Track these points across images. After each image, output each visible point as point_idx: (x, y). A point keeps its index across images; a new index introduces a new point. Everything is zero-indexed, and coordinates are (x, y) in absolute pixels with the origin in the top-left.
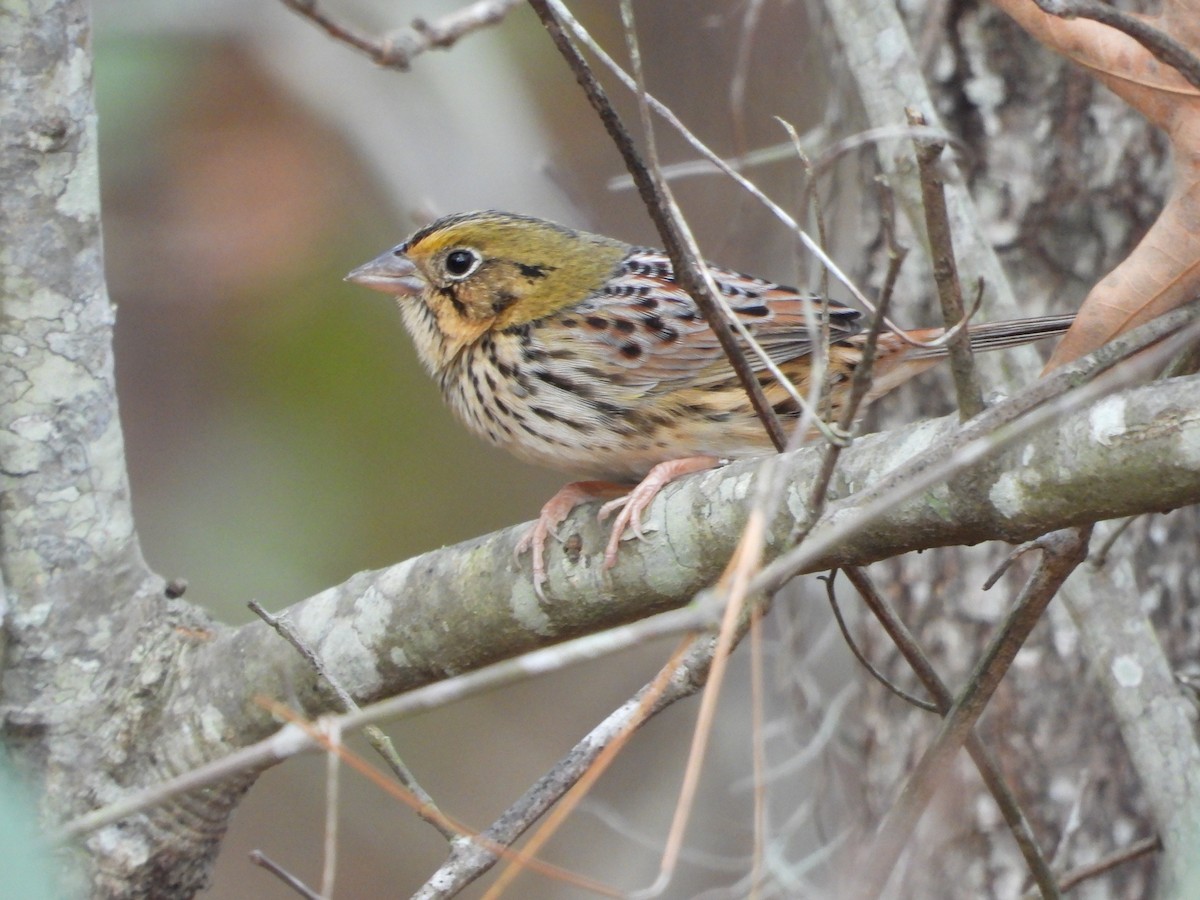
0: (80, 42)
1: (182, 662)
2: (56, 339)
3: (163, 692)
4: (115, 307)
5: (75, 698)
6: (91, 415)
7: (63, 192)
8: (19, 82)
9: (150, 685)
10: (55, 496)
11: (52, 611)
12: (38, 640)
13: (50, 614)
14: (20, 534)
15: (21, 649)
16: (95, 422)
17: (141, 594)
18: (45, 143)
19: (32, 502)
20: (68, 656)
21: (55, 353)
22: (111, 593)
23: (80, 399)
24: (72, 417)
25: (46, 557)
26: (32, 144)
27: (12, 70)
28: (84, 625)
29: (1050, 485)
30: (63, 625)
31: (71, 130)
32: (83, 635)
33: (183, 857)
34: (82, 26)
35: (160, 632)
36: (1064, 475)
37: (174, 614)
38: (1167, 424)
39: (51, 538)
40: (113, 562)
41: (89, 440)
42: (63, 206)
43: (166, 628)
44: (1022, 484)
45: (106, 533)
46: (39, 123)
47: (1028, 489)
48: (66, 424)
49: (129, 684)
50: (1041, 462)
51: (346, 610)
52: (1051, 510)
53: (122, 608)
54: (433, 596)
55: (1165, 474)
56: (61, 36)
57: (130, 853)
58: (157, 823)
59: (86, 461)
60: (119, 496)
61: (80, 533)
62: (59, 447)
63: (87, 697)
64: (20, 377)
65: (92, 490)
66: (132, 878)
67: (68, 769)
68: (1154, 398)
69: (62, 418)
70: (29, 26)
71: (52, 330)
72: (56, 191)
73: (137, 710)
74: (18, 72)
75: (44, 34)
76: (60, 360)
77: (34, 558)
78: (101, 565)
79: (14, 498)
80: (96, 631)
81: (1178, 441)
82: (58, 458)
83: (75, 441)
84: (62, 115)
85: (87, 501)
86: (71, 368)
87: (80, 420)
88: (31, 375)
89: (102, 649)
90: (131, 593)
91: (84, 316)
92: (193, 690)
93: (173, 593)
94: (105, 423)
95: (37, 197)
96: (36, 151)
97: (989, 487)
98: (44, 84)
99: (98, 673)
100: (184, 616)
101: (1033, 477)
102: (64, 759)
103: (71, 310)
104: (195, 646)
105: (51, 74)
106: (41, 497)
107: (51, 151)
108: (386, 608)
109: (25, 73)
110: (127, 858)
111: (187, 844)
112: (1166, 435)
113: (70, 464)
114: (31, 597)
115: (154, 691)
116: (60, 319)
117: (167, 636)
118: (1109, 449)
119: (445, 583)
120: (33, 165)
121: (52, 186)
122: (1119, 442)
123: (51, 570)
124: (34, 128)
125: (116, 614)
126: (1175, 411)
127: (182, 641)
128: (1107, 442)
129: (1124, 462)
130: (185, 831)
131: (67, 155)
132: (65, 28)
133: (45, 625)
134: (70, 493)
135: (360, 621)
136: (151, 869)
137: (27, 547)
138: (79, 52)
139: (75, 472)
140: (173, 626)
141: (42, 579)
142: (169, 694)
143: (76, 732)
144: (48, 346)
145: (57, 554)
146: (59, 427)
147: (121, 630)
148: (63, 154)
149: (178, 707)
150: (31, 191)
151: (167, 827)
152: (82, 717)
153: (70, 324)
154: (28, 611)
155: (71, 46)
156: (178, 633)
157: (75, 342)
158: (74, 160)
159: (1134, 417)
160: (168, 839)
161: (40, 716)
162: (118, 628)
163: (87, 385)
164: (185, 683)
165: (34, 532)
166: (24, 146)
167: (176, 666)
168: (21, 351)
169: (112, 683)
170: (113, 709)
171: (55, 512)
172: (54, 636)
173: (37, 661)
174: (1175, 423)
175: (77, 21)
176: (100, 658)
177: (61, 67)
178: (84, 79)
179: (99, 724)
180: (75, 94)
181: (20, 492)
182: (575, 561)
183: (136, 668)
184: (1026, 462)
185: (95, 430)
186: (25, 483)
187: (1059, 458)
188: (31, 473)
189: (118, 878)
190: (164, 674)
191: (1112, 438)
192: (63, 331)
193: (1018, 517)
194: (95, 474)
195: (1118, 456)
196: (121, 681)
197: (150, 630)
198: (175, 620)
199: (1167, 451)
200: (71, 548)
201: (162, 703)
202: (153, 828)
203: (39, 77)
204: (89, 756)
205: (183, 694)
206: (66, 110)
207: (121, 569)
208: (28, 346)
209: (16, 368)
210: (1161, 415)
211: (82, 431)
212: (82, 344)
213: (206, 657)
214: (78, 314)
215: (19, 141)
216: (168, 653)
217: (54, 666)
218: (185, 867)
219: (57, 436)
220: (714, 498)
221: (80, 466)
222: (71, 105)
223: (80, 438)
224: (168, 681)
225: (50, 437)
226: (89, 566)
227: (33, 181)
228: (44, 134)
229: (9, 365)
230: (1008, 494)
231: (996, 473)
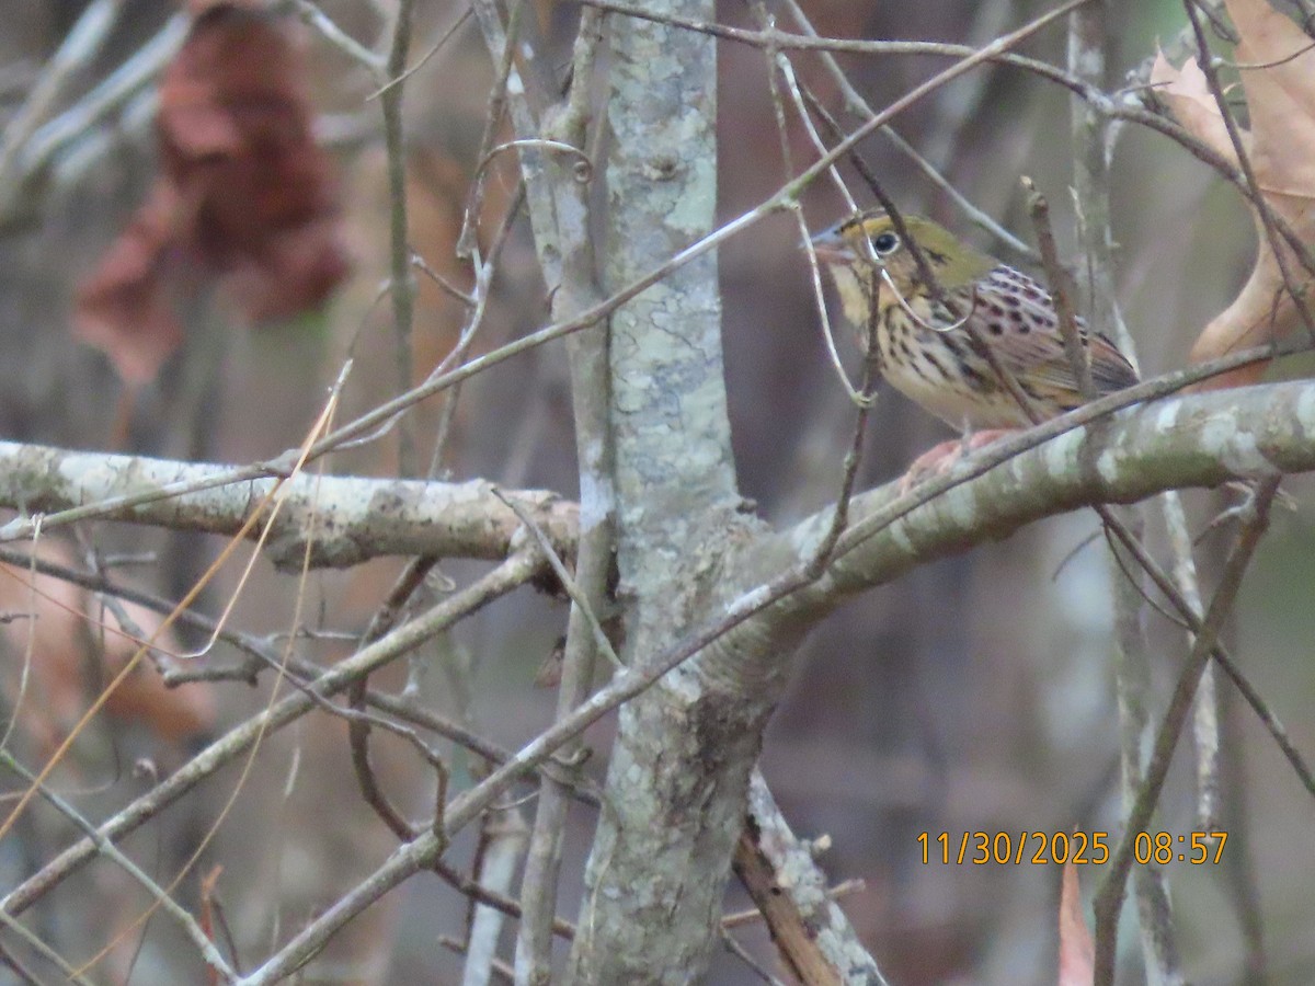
0: (696, 104)
1: (728, 558)
2: (658, 317)
3: (713, 578)
4: (719, 300)
5: (657, 577)
6: (686, 375)
7: (671, 211)
8: (639, 129)
9: (703, 572)
10: (651, 430)
11: (645, 512)
12: (635, 534)
13: (643, 516)
14: (626, 455)
15: (625, 539)
16: (690, 380)
17: (715, 507)
18: (655, 174)
19: (634, 433)
20: (654, 546)
21: (656, 327)
22: (690, 504)
23: (677, 362)
24: (669, 374)
25: (642, 473)
26: (646, 174)
27: (635, 119)
28: (667, 525)
29: (1131, 461)
30: (651, 524)
31: (680, 167)
32: (665, 533)
33: (726, 699)
34: (698, 93)
35: (718, 535)
36: (1138, 453)
37: (737, 524)
38: (1197, 422)
39: (646, 460)
40: (696, 481)
41: (682, 392)
42: (670, 221)
43: (724, 532)
44: (1116, 459)
45: (690, 460)
46: (654, 160)
47: (1119, 463)
48: (663, 379)
49: (691, 570)
50: (1127, 443)
51: (816, 527)
53: (697, 516)
56: (676, 100)
57: (688, 693)
58: (707, 673)
59: (679, 407)
61: (669, 458)
62: (657, 395)
63: (666, 577)
64: (632, 342)
65: (682, 428)
66: (688, 711)
67: (652, 629)
68: (1192, 401)
69: (661, 374)
70: (650, 89)
71: (655, 310)
72: (665, 210)
73: (692, 589)
74: (639, 121)
75: (660, 95)
76: (660, 333)
77: (635, 475)
78: (684, 483)
79: (623, 428)
80: (675, 529)
81: (1201, 435)
82: (655, 403)
83: (670, 392)
84: (673, 155)
85: (678, 438)
86: (670, 339)
87: (676, 377)
88: (638, 341)
89: (680, 545)
90: (707, 505)
91: (683, 304)
92: (733, 578)
93: (741, 509)
94: (700, 383)
95: (648, 213)
96: (648, 179)
97: (1096, 459)
98: (658, 132)
99: (674, 561)
100: (742, 526)
101: (1122, 454)
102: (650, 622)
103: (673, 297)
104: (740, 547)
105: (665, 125)
106: (641, 430)
107: (660, 180)
109: (643, 122)
110: (685, 696)
111: (729, 690)
112: (1196, 430)
113: (664, 409)
114: (632, 501)
115: (705, 576)
116: (664, 303)
117: (723, 538)
120: (647, 189)
121: (662, 206)
122: (1170, 433)
123: (645, 484)
124: (648, 162)
125: (693, 520)
126: (1202, 414)
127: (732, 543)
128: (1164, 432)
129: (1172, 447)
130: (727, 680)
131: (675, 185)
132: (680, 92)
133: (640, 522)
134: (663, 429)
136: (702, 706)
137: (631, 465)
138: (694, 112)
139: (668, 414)
140: (730, 531)
141: (639, 490)
142: (717, 580)
143: (656, 602)
144: (652, 321)
145: (650, 472)
146: (657, 380)
147: (693, 532)
148: (672, 183)
149: (721, 589)
150: (645, 208)
151: (714, 676)
152: (661, 592)
153: (672, 306)
154: (629, 512)
155: (685, 107)
156: (734, 537)
157: (676, 321)
158: (682, 189)
159: (1182, 416)
160: (714, 684)
161: (634, 589)
162: (692, 530)
163: (684, 353)
164: (728, 573)
165: (636, 455)
166: (640, 175)
167: (724, 560)
168: (632, 323)
169: (681, 569)
170: (680, 587)
171: (651, 441)
172: (645, 530)
173: (633, 548)
174: (1202, 421)
175: (693, 89)
176: (678, 551)
177: (674, 121)
178: (697, 132)
179: (671, 599)
180: (686, 141)
181: (628, 424)
183: (697, 559)
184: (1119, 443)
185: (689, 385)
186: (631, 418)
187: (1137, 442)
188: (635, 412)
189: (680, 710)
190: (713, 566)
191: (1167, 430)
192: (665, 311)
193: (1115, 483)
194: (685, 418)
195: (1168, 443)
196: (688, 567)
197: (712, 533)
198: (734, 528)
199: (1195, 441)
200: (663, 470)
201: (711, 586)
202: (705, 678)
203: (654, 126)
204: (665, 621)
205: (727, 581)
206: (678, 153)
207: (701, 488)
208: (637, 320)
209: (629, 335)
210: (1195, 415)
211: (677, 385)
212: (682, 323)
213: (745, 555)
214: (679, 301)
215: (637, 170)
216: (718, 550)
217: (644, 552)
218: (730, 707)
219: (655, 386)
221: (673, 409)
222: (682, 149)
223: (675, 390)
224: (717, 570)
225: (650, 387)
226: (675, 483)
227: (646, 201)
228: (656, 167)
229: (625, 332)
230: (1108, 466)
231: (1101, 449)
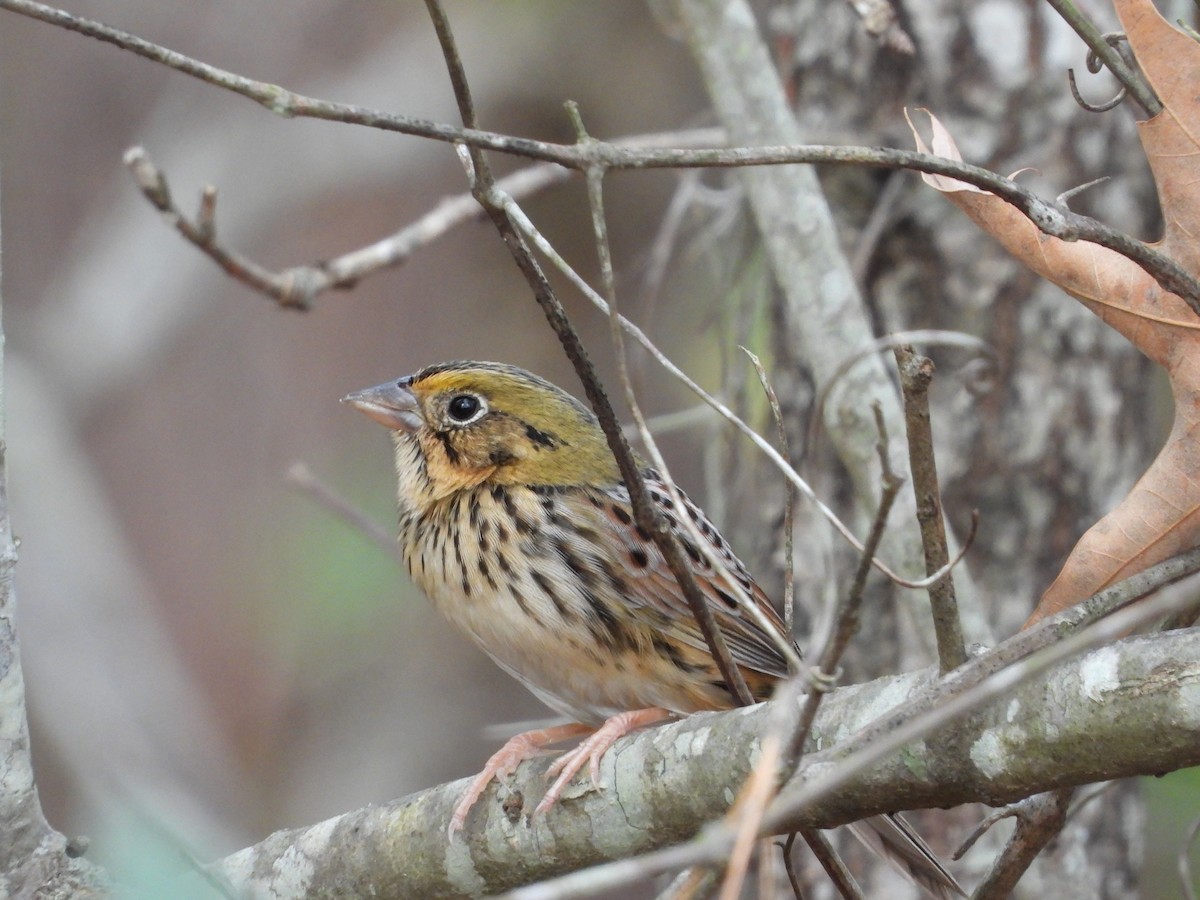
4: (18, 542)
17: (40, 851)
22: (9, 849)
29: (1035, 743)
35: (61, 892)
36: (1052, 732)
37: (76, 873)
38: (1163, 679)
40: (12, 816)
43: (67, 886)
44: (1006, 742)
45: (5, 783)
47: (1012, 747)
50: (1026, 718)
51: (263, 870)
52: (1036, 770)
53: (19, 866)
54: (359, 857)
55: (1160, 733)
60: (19, 745)
68: (1152, 651)
81: (1175, 698)
90: (30, 850)
93: (74, 851)
94: (6, 668)
97: (972, 745)
100: (86, 876)
101: (1017, 734)
108: (309, 869)
112: (1163, 691)
117: (68, 897)
118: (1100, 706)
119: (372, 843)
122: (1111, 698)
125: (14, 872)
126: (1173, 665)
128: (1099, 698)
129: (1117, 720)
135: (279, 883)
140: (74, 886)
147: (18, 890)
156: (79, 894)
159: (1128, 673)
162: (15, 887)
174: (1173, 678)
182: (514, 820)
184: (1010, 719)
187: (1046, 715)
191: (1104, 694)
193: (1001, 777)
195: (1110, 713)
198: (77, 880)
199: (1164, 708)
207: (21, 824)
210: (1158, 670)
220: (669, 754)
230: (990, 752)
231: (978, 730)
